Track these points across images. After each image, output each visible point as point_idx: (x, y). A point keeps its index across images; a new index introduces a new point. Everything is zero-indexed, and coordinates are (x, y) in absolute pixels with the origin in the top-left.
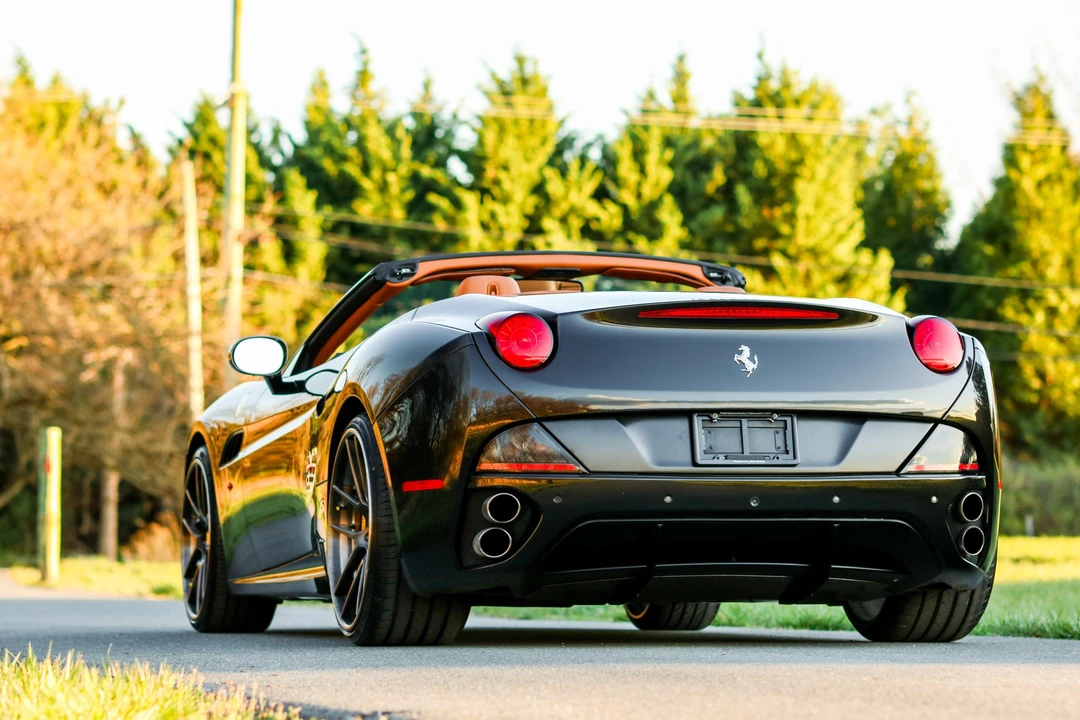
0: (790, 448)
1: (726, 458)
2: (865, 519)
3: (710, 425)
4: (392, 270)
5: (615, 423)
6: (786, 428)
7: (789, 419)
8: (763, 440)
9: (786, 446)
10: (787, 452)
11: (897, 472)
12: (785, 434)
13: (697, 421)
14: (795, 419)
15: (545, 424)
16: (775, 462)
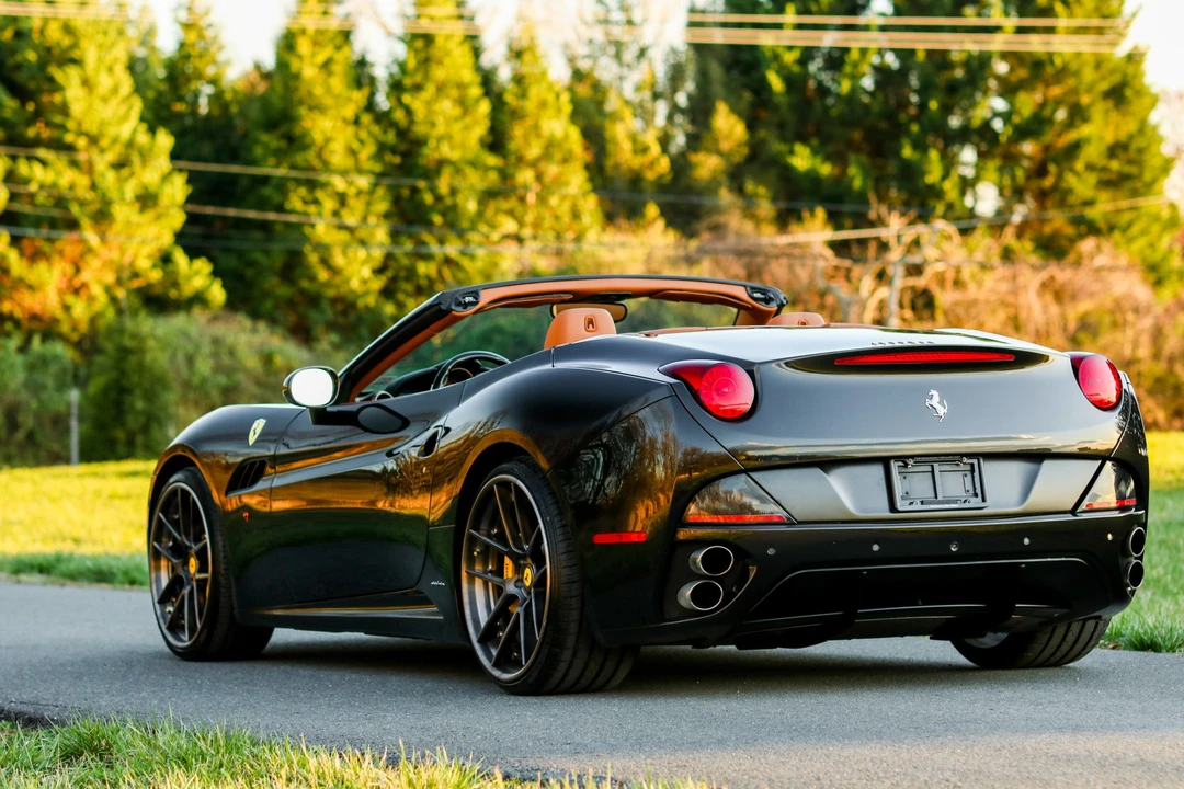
0: (978, 491)
1: (922, 503)
2: (1049, 559)
3: (904, 470)
4: (457, 299)
5: (817, 472)
6: (973, 471)
7: (975, 462)
8: (953, 484)
9: (975, 488)
10: (976, 495)
11: (1073, 511)
12: (973, 477)
13: (894, 466)
14: (982, 461)
15: (751, 474)
16: (966, 505)
